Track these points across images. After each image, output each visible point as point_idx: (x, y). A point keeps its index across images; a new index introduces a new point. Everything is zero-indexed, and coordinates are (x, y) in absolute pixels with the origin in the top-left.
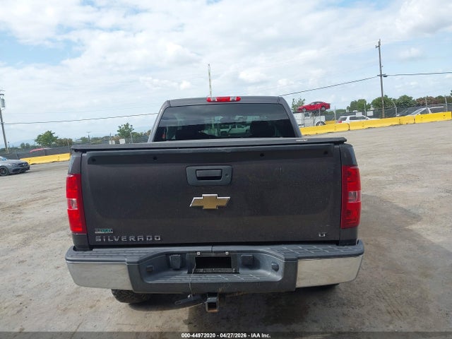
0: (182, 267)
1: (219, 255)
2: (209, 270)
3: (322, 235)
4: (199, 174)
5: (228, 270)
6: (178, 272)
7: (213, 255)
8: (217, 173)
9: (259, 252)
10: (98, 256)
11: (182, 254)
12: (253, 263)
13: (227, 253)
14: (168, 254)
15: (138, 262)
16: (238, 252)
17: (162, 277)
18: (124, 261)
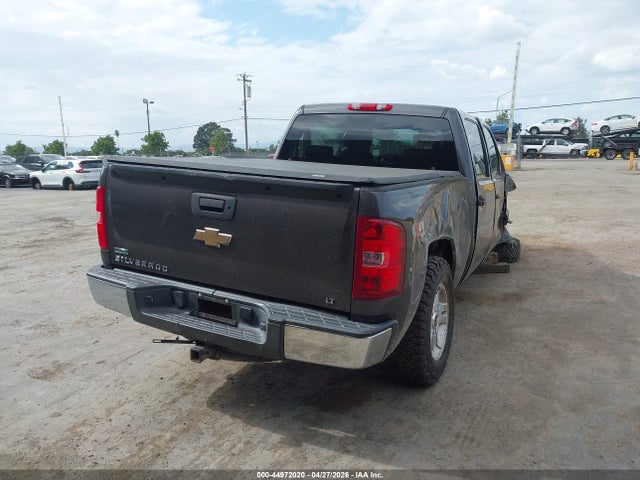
0: (184, 307)
1: (219, 301)
2: (211, 317)
3: (329, 301)
4: (204, 202)
5: (229, 321)
6: (180, 311)
7: (214, 300)
8: (219, 204)
9: (258, 307)
10: (119, 278)
11: (186, 292)
12: (252, 318)
13: (227, 301)
14: (174, 289)
15: (135, 290)
16: (238, 302)
17: (162, 313)
18: (124, 286)
